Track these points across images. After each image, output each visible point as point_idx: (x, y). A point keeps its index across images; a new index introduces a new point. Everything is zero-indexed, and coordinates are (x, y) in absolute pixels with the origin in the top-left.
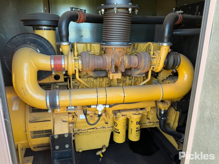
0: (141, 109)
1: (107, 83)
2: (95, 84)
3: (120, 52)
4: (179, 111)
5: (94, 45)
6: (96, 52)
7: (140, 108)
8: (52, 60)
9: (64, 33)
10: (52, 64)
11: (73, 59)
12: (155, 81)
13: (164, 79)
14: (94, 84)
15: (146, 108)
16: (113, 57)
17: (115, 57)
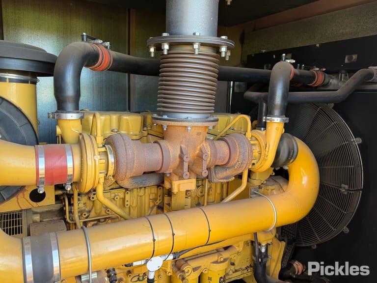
0: (226, 248)
1: (151, 198)
2: (128, 203)
3: (199, 134)
4: (285, 241)
5: (128, 118)
6: (131, 133)
7: (224, 248)
8: (41, 157)
9: (70, 91)
10: (42, 166)
11: (97, 153)
12: (253, 190)
13: (262, 184)
14: (126, 203)
15: (234, 245)
16: (183, 146)
17: (187, 146)
